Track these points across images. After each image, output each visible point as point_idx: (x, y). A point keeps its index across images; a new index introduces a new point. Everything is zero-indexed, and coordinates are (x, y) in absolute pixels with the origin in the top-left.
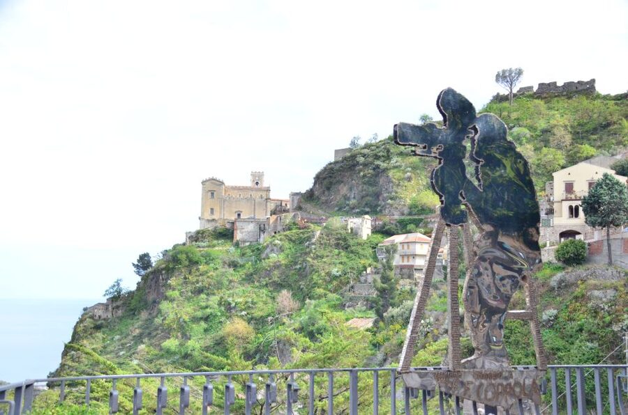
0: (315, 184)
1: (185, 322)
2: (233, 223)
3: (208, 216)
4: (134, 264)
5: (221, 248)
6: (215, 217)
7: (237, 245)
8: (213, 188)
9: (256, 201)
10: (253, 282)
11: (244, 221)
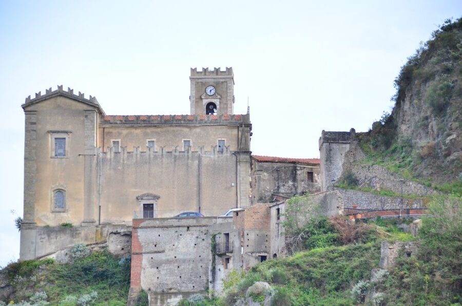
0: (400, 98)
2: (128, 235)
9: (205, 161)
11: (165, 226)
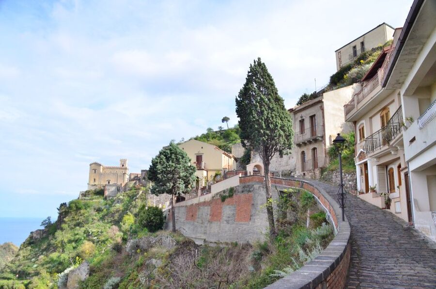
1: (65, 243)
2: (105, 187)
3: (92, 183)
4: (58, 209)
5: (96, 200)
6: (96, 183)
7: (105, 199)
8: (95, 167)
10: (105, 220)
11: (111, 185)
